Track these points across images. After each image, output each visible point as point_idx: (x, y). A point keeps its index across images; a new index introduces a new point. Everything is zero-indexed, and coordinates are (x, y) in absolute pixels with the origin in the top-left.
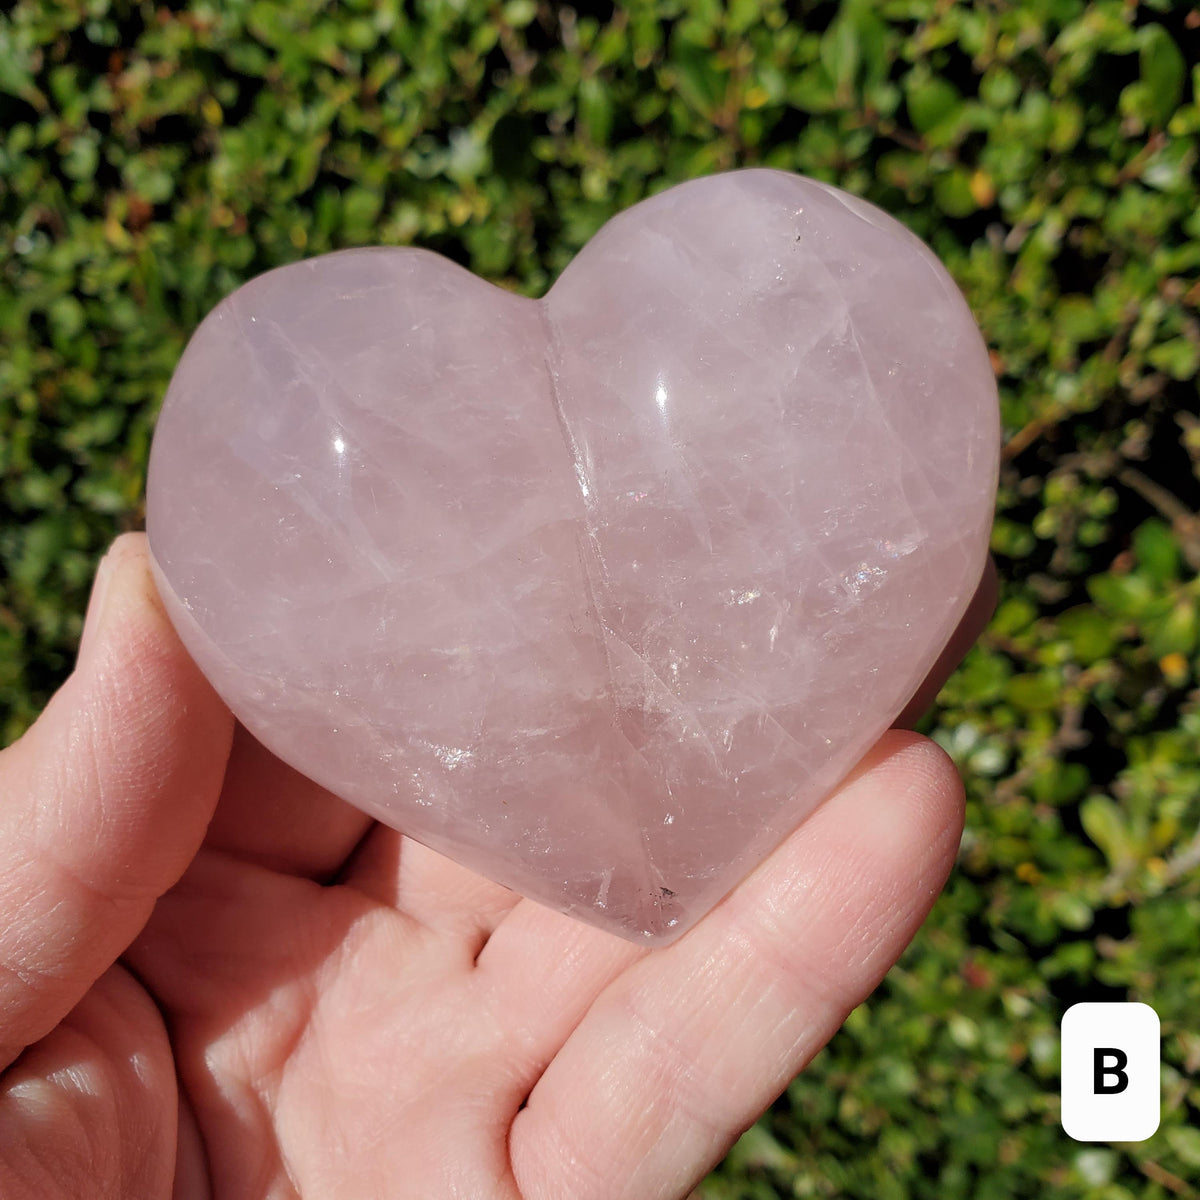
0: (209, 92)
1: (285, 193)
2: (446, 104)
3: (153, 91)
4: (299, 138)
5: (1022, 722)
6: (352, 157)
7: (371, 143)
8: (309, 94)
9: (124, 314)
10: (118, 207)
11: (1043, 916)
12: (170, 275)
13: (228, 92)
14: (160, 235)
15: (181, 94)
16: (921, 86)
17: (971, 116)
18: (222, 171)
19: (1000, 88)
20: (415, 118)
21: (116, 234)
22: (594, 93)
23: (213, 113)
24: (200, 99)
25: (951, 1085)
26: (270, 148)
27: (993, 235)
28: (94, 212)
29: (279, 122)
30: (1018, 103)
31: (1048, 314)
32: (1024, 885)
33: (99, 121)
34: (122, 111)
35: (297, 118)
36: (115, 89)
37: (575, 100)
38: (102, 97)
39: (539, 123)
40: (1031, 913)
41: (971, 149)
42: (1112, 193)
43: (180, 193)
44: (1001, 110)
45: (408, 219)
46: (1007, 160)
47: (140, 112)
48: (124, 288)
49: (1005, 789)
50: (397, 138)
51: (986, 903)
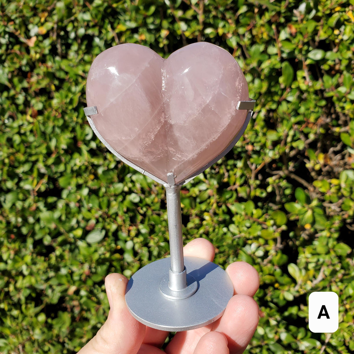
1: (70, 107)
3: (38, 82)
4: (74, 93)
9: (31, 138)
12: (43, 128)
14: (40, 118)
18: (55, 102)
29: (69, 90)
31: (264, 134)
33: (25, 90)
34: (31, 87)
35: (73, 89)
36: (28, 82)
38: (25, 84)
40: (278, 297)
42: (279, 103)
48: (31, 131)
51: (265, 294)
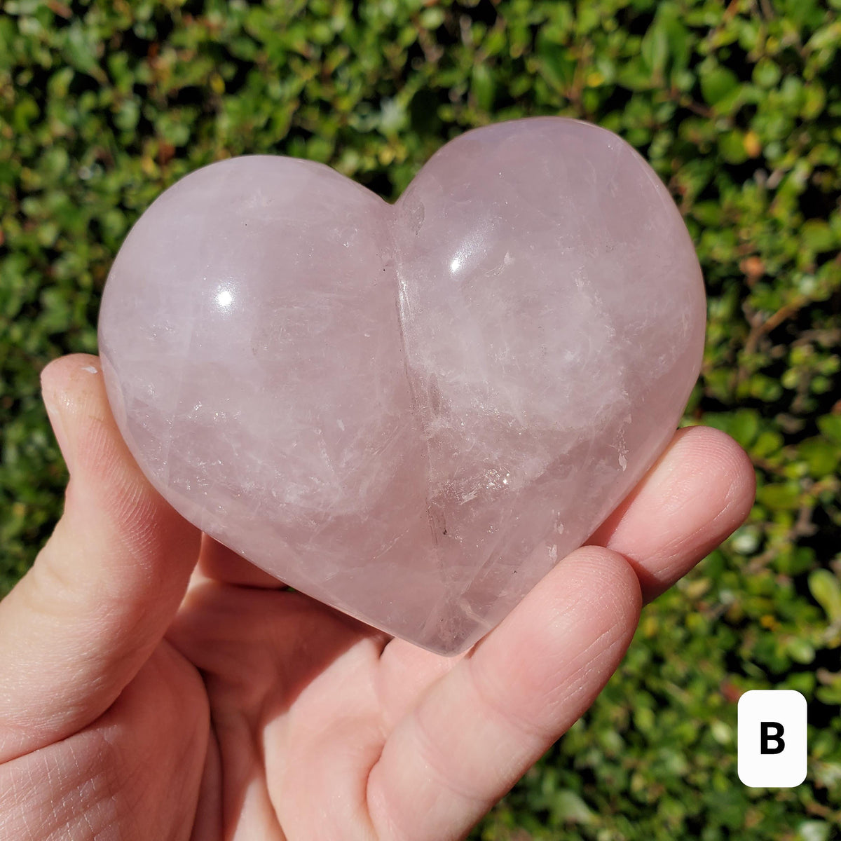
0: (217, 70)
2: (380, 81)
5: (770, 517)
6: (313, 117)
7: (326, 107)
8: (285, 73)
10: (151, 148)
11: (780, 653)
13: (230, 71)
15: (197, 72)
16: (711, 73)
17: (746, 93)
19: (767, 74)
20: (357, 90)
21: (150, 167)
22: (482, 75)
23: (218, 85)
24: (209, 76)
25: (711, 770)
26: (257, 110)
27: (759, 176)
28: (134, 151)
30: (779, 85)
32: (767, 630)
37: (469, 80)
39: (443, 95)
41: (744, 117)
43: (194, 139)
44: (767, 90)
45: (351, 160)
46: (771, 125)
47: (168, 84)
49: (756, 563)
50: (345, 104)
